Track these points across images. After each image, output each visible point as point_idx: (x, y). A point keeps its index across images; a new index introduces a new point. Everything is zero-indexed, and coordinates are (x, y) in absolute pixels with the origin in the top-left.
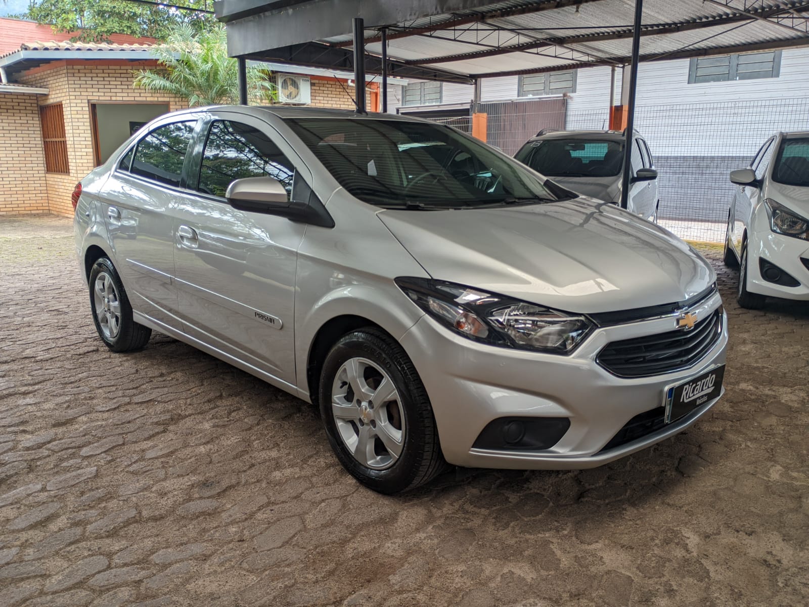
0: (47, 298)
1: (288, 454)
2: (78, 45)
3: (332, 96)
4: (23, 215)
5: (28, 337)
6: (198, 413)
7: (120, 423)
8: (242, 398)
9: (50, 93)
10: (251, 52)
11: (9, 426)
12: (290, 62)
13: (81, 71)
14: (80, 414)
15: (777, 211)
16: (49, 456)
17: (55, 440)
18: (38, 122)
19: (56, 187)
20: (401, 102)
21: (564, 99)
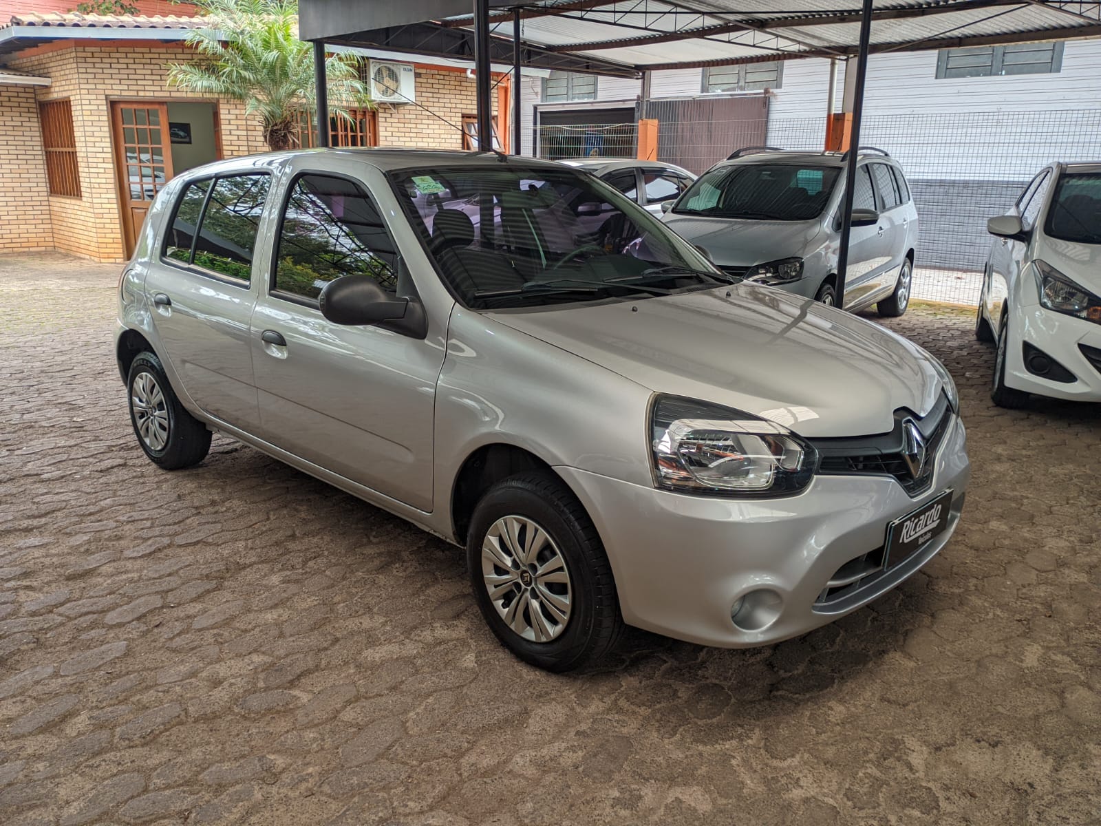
0: (55, 385)
1: (384, 624)
2: (91, 18)
3: (444, 91)
4: (20, 254)
5: (32, 443)
6: (262, 562)
7: (157, 575)
8: (322, 538)
9: (53, 85)
10: (331, 35)
11: (9, 580)
12: (386, 47)
13: (95, 55)
14: (103, 561)
15: (1049, 278)
16: (62, 624)
17: (68, 600)
18: (36, 124)
19: (64, 215)
20: (540, 97)
21: (765, 97)
